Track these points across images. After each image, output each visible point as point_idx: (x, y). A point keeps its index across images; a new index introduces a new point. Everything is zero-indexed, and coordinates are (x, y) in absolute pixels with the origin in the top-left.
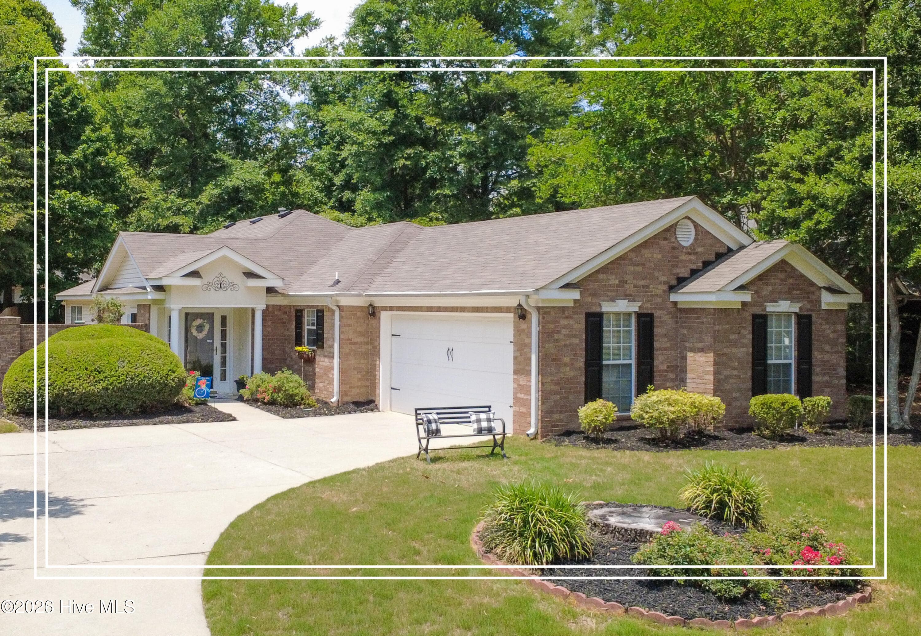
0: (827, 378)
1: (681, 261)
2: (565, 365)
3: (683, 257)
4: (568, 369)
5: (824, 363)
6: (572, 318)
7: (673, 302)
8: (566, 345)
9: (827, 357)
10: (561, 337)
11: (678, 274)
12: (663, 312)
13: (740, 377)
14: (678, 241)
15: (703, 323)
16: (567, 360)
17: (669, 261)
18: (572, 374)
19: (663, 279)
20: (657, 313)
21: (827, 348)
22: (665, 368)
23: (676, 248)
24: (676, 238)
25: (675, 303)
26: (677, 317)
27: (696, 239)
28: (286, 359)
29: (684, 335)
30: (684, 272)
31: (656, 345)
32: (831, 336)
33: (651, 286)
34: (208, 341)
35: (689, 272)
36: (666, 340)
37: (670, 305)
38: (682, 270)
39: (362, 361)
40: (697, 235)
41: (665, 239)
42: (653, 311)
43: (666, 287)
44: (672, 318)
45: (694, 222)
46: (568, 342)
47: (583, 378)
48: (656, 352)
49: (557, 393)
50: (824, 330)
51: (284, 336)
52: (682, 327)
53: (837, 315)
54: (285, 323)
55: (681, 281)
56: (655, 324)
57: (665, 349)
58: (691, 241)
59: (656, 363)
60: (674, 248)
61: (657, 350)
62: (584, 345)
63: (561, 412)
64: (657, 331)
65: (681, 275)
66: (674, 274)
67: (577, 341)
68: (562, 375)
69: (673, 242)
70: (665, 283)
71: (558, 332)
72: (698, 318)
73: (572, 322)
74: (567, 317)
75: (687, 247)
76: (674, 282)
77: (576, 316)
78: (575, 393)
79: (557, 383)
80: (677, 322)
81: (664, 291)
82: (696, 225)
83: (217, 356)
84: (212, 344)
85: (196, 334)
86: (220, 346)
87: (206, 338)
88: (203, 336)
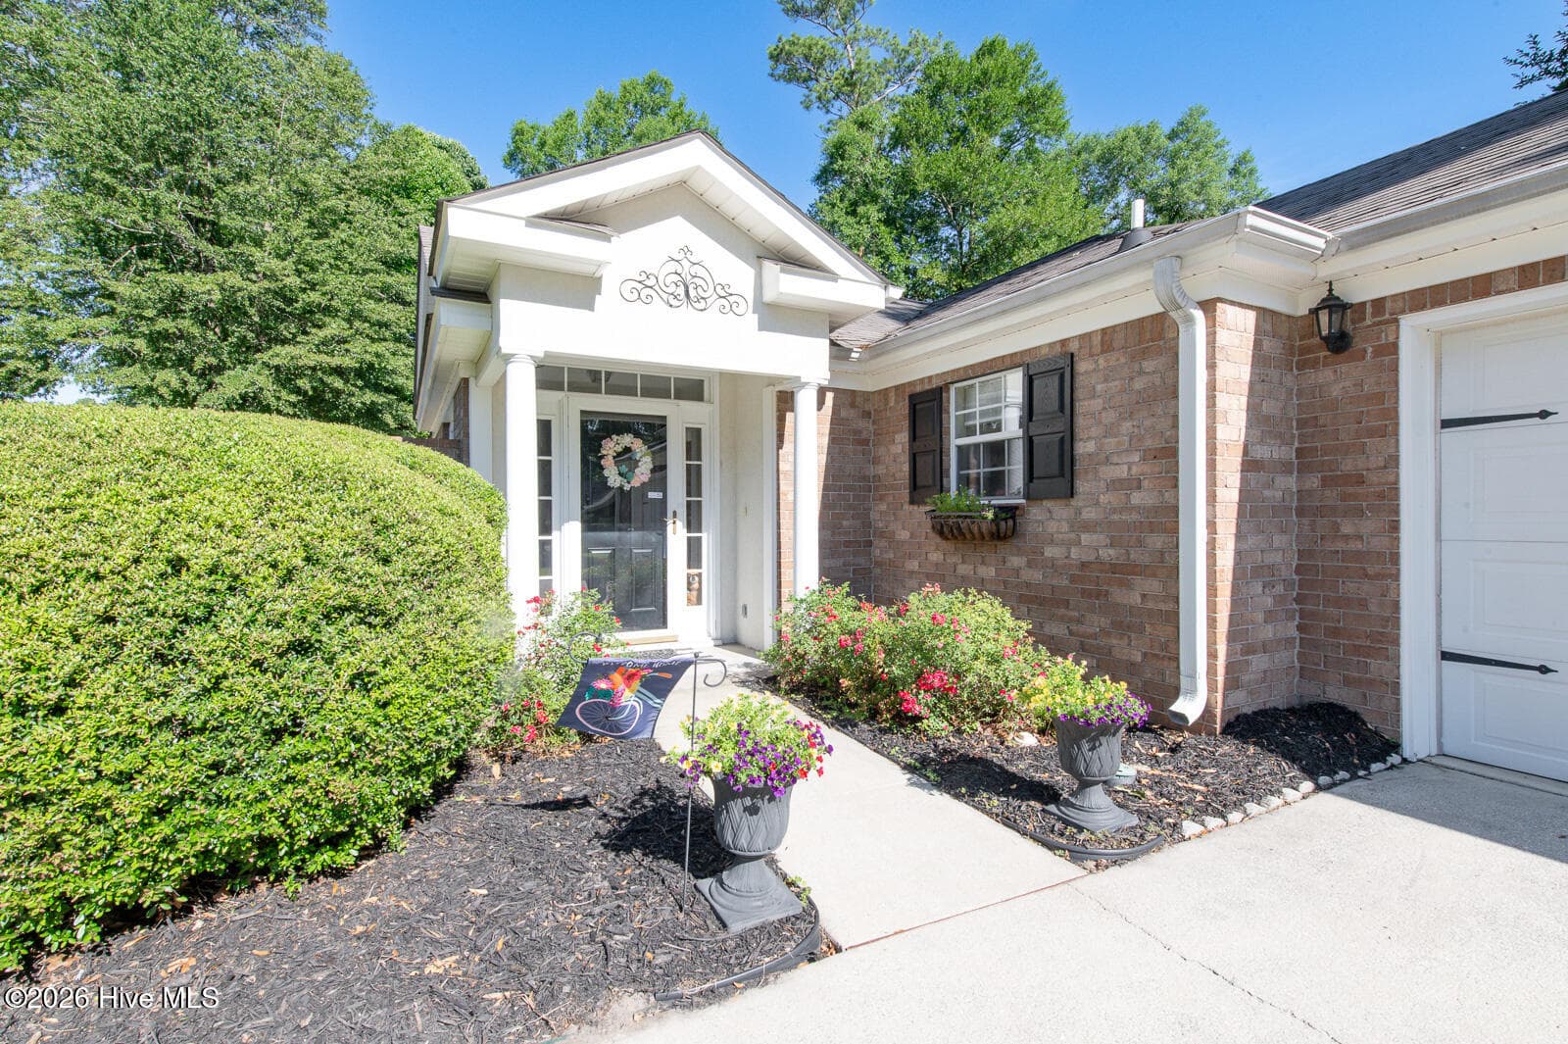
28: (870, 544)
34: (652, 495)
51: (865, 478)
54: (866, 442)
83: (677, 537)
84: (664, 501)
85: (613, 477)
86: (682, 512)
87: (645, 487)
88: (636, 483)
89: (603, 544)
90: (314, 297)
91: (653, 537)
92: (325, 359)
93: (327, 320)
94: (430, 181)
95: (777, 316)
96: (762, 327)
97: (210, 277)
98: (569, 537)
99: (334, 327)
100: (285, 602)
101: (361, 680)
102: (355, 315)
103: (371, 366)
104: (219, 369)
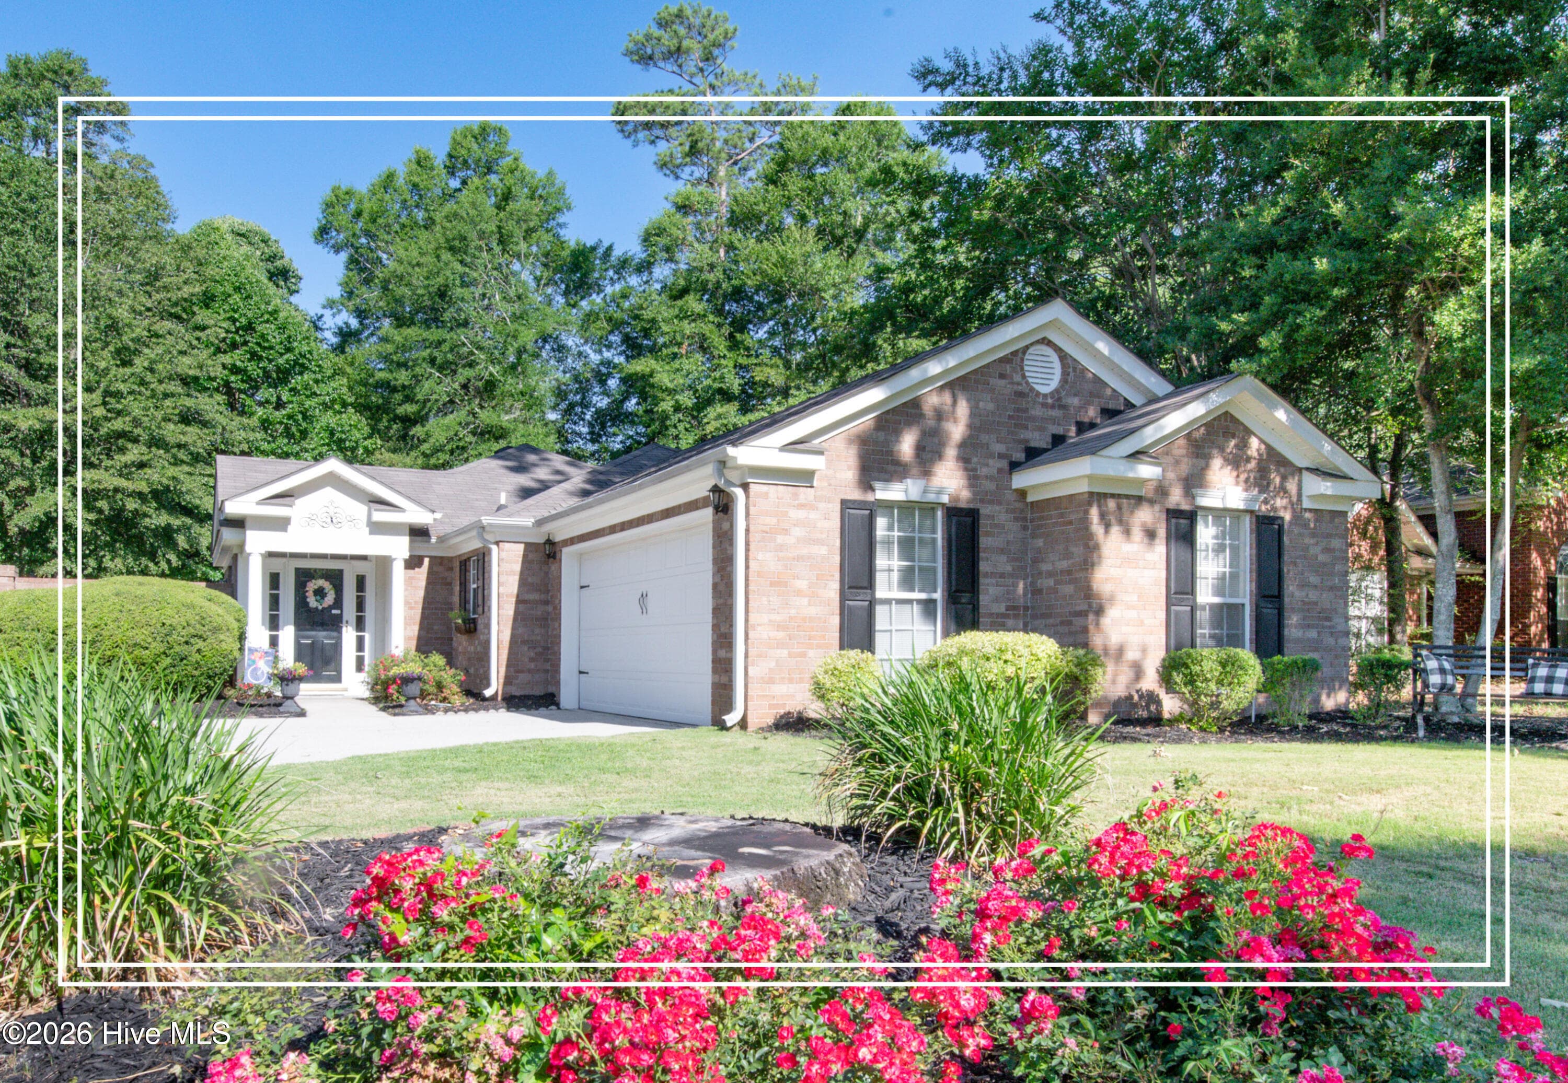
0: (1313, 634)
1: (1033, 419)
2: (799, 593)
3: (1037, 412)
4: (805, 601)
5: (1307, 607)
6: (813, 508)
7: (1017, 490)
8: (799, 558)
9: (1313, 596)
10: (790, 540)
11: (1027, 441)
12: (997, 508)
13: (1142, 623)
14: (1027, 383)
15: (1071, 523)
16: (802, 584)
17: (1010, 417)
18: (813, 611)
19: (1000, 448)
20: (985, 510)
21: (1314, 579)
22: (1003, 610)
23: (1025, 394)
24: (1024, 377)
25: (1022, 493)
26: (1025, 519)
27: (1064, 380)
29: (1039, 551)
30: (1039, 440)
31: (983, 567)
32: (1321, 558)
33: (975, 460)
34: (334, 612)
35: (1050, 440)
36: (1004, 558)
37: (1009, 496)
38: (1036, 435)
39: (537, 631)
40: (1065, 374)
41: (1002, 376)
42: (978, 506)
43: (1004, 464)
44: (1016, 519)
45: (1058, 349)
46: (804, 551)
47: (836, 620)
48: (982, 580)
49: (780, 645)
50: (1306, 549)
52: (1034, 536)
53: (1332, 521)
55: (1033, 455)
56: (982, 530)
57: (1002, 575)
58: (1054, 384)
59: (984, 599)
60: (1020, 394)
61: (986, 575)
62: (837, 559)
63: (791, 681)
64: (985, 541)
65: (1033, 444)
66: (1020, 442)
67: (823, 550)
68: (793, 612)
69: (1019, 384)
70: (1001, 456)
71: (786, 532)
72: (1062, 515)
73: (813, 515)
74: (801, 506)
75: (1045, 396)
76: (1020, 456)
77: (822, 505)
78: (819, 646)
79: (780, 627)
80: (1025, 528)
81: (1000, 471)
82: (1063, 356)
83: (349, 635)
84: (340, 616)
85: (313, 602)
86: (353, 620)
87: (331, 607)
88: (325, 605)
89: (307, 637)
90: (118, 424)
91: (335, 634)
92: (123, 483)
93: (130, 445)
94: (229, 289)
95: (377, 528)
96: (371, 533)
97: (32, 411)
98: (287, 634)
99: (134, 453)
100: (184, 633)
101: (199, 651)
102: (156, 442)
103: (167, 488)
104: (31, 491)
